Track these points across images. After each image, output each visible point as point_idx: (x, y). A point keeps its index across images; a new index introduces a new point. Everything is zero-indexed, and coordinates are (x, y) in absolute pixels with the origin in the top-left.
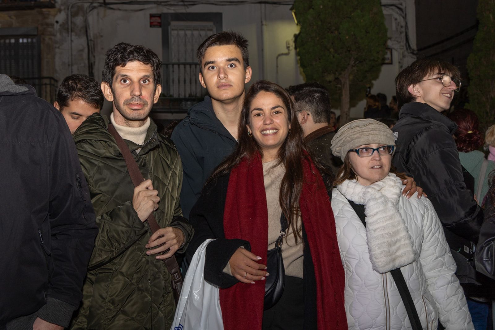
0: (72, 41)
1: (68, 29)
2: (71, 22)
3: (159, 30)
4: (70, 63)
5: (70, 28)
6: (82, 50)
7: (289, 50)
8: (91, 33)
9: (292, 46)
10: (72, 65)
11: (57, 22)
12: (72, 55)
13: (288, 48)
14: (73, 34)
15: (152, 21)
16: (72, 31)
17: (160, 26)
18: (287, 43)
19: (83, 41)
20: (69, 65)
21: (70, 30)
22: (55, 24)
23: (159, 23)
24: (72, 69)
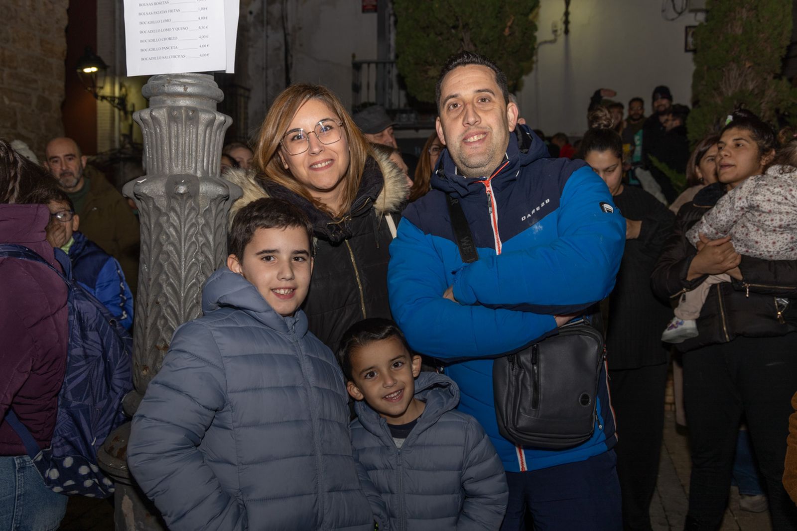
0: (267, 37)
1: (262, 22)
2: (267, 12)
3: (374, 17)
4: (265, 67)
5: (265, 19)
6: (279, 49)
7: (556, 35)
8: (290, 25)
9: (561, 29)
10: (267, 68)
11: (251, 13)
12: (267, 55)
13: (555, 32)
14: (269, 27)
15: (365, 4)
16: (268, 23)
17: (376, 11)
18: (554, 25)
19: (280, 36)
20: (263, 69)
21: (265, 23)
22: (249, 15)
23: (373, 6)
24: (266, 74)
